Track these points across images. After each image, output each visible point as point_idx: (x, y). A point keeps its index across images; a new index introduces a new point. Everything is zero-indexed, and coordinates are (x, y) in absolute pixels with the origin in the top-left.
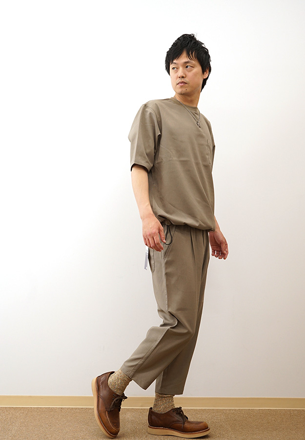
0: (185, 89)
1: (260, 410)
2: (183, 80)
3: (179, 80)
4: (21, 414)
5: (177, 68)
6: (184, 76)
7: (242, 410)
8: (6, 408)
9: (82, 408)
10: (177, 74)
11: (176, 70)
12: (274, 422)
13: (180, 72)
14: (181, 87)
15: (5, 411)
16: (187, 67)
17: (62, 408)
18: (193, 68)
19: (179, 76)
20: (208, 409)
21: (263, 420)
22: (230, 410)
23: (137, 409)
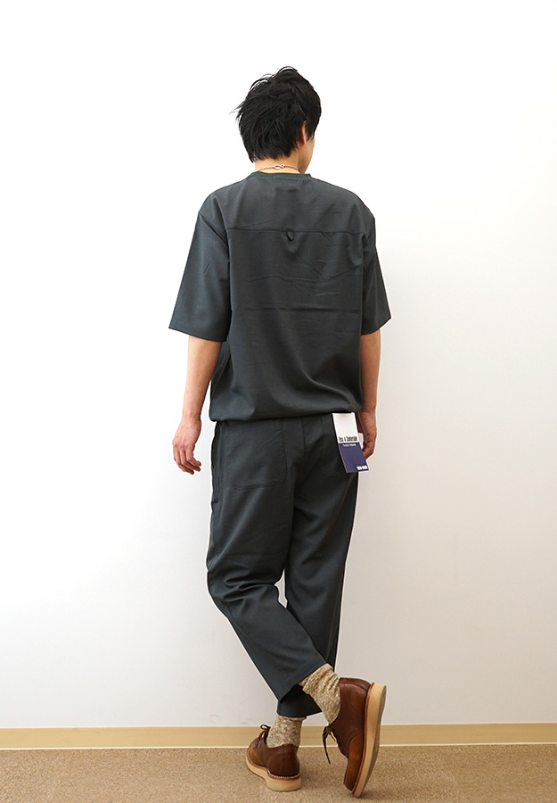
1: (508, 746)
7: (474, 746)
9: (174, 750)
12: (536, 768)
15: (29, 757)
17: (136, 750)
20: (411, 747)
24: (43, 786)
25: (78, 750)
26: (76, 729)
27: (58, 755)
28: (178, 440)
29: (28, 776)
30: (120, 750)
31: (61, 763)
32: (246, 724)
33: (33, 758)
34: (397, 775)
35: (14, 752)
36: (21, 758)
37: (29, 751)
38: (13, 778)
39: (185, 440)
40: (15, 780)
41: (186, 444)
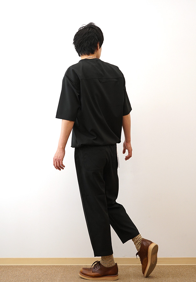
25: (67, 266)
26: (66, 258)
27: (60, 267)
28: (56, 157)
29: (50, 274)
30: (81, 266)
31: (61, 270)
32: (124, 257)
33: (51, 268)
34: (178, 275)
35: (45, 266)
36: (47, 268)
37: (50, 266)
38: (45, 274)
39: (59, 157)
40: (45, 275)
41: (60, 159)
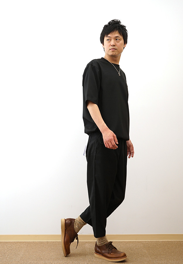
0: (115, 53)
1: (163, 241)
2: (114, 47)
3: (112, 47)
4: (24, 245)
5: (110, 40)
6: (115, 45)
8: (15, 242)
10: (110, 43)
11: (109, 41)
12: (171, 248)
13: (112, 42)
14: (113, 51)
15: (15, 244)
16: (117, 40)
17: (47, 242)
18: (120, 41)
19: (111, 45)
21: (165, 247)
22: (145, 241)
23: (91, 242)
24: (19, 252)
26: (29, 235)
27: (23, 243)
29: (14, 249)
36: (12, 244)
38: (10, 250)
